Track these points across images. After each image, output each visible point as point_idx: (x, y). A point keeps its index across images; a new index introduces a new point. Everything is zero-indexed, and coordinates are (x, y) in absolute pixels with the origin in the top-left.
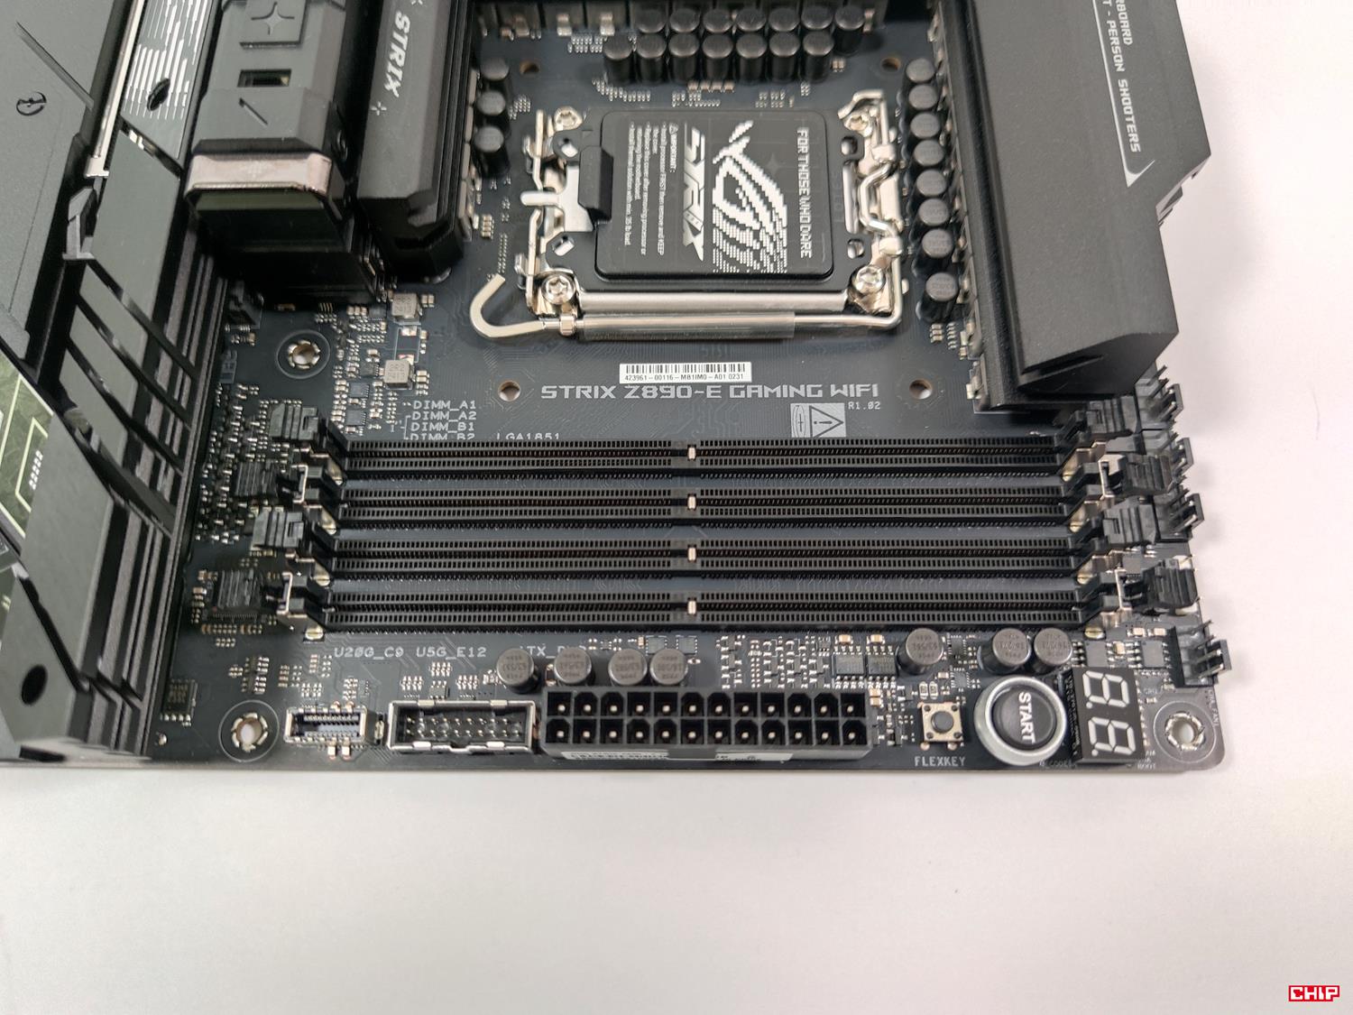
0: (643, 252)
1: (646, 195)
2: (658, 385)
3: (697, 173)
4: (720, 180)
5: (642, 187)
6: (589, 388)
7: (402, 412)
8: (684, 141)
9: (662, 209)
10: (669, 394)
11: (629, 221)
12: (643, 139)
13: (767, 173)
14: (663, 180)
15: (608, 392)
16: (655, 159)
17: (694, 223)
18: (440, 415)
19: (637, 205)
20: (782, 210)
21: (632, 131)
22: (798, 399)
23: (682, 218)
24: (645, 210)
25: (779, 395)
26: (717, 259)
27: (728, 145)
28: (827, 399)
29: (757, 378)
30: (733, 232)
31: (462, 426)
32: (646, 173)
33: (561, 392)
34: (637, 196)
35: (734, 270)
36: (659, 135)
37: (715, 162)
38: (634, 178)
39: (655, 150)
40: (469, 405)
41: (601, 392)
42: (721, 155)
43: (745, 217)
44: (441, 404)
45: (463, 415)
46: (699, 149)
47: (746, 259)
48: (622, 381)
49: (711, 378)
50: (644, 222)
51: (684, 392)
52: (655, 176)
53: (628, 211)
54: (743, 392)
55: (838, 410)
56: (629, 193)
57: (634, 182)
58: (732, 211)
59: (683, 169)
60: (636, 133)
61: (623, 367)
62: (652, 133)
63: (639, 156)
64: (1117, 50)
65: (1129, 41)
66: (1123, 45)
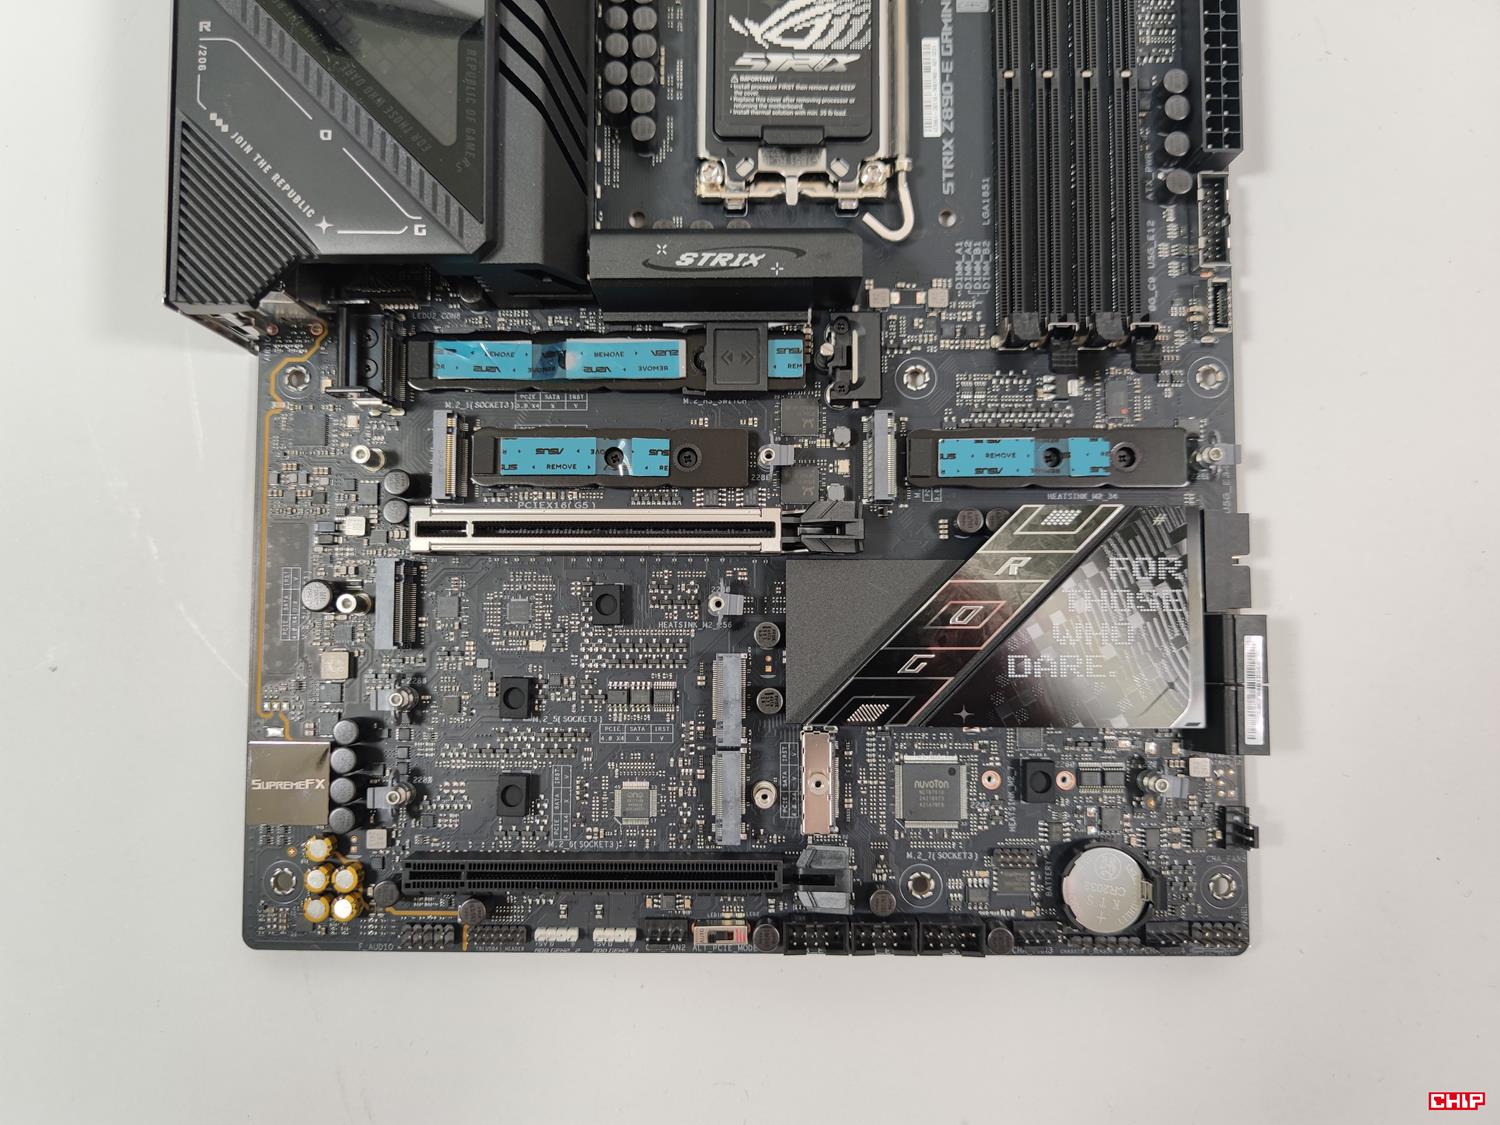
0: (852, 101)
1: (799, 100)
2: (942, 108)
3: (778, 60)
4: (785, 43)
5: (791, 103)
6: (944, 159)
7: (966, 297)
8: (747, 71)
9: (812, 88)
10: (950, 100)
11: (823, 113)
12: (744, 103)
14: (785, 87)
16: (763, 93)
17: (826, 63)
18: (968, 268)
19: (807, 106)
21: (735, 112)
23: (821, 72)
24: (814, 100)
25: (950, 20)
26: (859, 45)
27: (751, 36)
29: (936, 35)
31: (977, 251)
32: (778, 100)
33: (948, 179)
34: (801, 106)
35: (869, 32)
36: (740, 90)
37: (767, 46)
38: (782, 110)
39: (755, 93)
40: (959, 247)
41: (948, 149)
42: (760, 41)
43: (821, 24)
44: (959, 268)
45: (968, 251)
46: (755, 59)
47: (858, 24)
48: (938, 134)
49: (936, 69)
50: (824, 101)
51: (948, 88)
52: (781, 94)
53: (814, 113)
54: (948, 46)
56: (797, 113)
57: (787, 108)
58: (814, 34)
59: (774, 71)
60: (739, 109)
61: (926, 134)
62: (738, 96)
63: (761, 106)
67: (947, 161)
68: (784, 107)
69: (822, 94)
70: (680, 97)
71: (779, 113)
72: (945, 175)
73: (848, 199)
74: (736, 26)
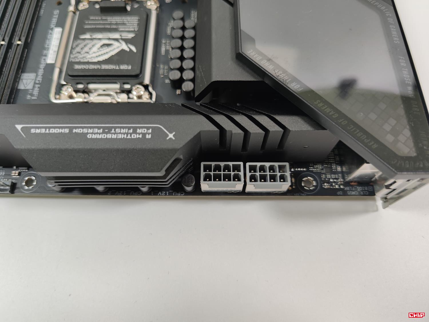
0: (87, 22)
1: (109, 22)
3: (117, 36)
4: (112, 42)
5: (113, 21)
9: (103, 27)
10: (48, 41)
11: (100, 18)
12: (133, 21)
13: (112, 56)
14: (115, 27)
15: (53, 26)
16: (124, 24)
17: (96, 35)
19: (106, 20)
21: (137, 18)
22: (37, 75)
24: (103, 22)
25: (40, 70)
27: (127, 44)
28: (35, 83)
29: (47, 64)
30: (90, 46)
33: (56, 15)
37: (120, 41)
38: (117, 19)
39: (128, 24)
42: (123, 43)
46: (127, 37)
48: (55, 29)
49: (51, 52)
50: (99, 22)
52: (117, 25)
53: (104, 18)
54: (43, 61)
55: (30, 87)
58: (98, 46)
61: (60, 28)
64: (85, 131)
65: (89, 136)
66: (87, 133)
74: (134, 49)
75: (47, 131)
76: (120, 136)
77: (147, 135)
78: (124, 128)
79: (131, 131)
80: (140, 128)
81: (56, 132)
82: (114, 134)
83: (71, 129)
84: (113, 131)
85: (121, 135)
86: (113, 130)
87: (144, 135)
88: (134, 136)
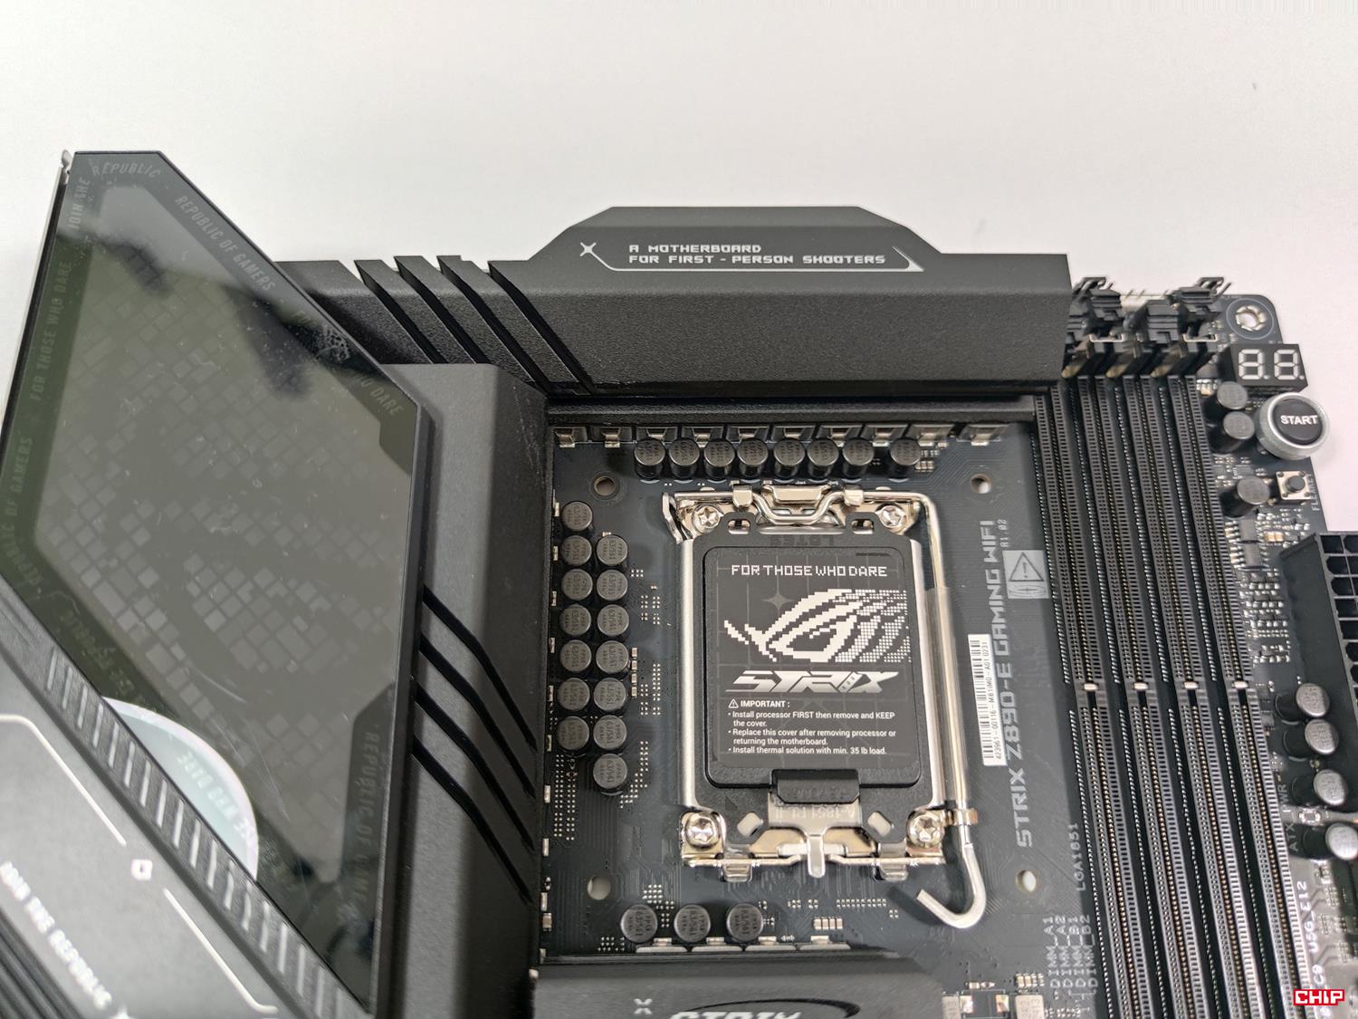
0: (892, 734)
1: (821, 733)
2: (1004, 726)
3: (791, 679)
4: (799, 655)
5: (810, 738)
6: (1015, 796)
7: (1066, 1003)
8: (749, 692)
9: (838, 716)
10: (1012, 715)
11: (855, 751)
12: (746, 737)
13: (789, 607)
14: (801, 714)
15: (1018, 776)
16: (773, 724)
17: (853, 682)
18: (1064, 956)
19: (833, 742)
20: (832, 594)
21: (736, 750)
22: (1003, 591)
23: (848, 694)
24: (840, 733)
25: (1001, 609)
26: (896, 658)
27: (754, 647)
28: (1000, 565)
29: (985, 629)
30: (862, 643)
31: (1073, 930)
32: (793, 733)
33: (1023, 826)
34: (824, 742)
35: (907, 641)
36: (741, 720)
37: (775, 660)
38: (799, 747)
39: (761, 724)
40: (1049, 924)
41: (1018, 783)
42: (765, 653)
43: (844, 630)
44: (1051, 956)
45: (1061, 931)
46: (758, 677)
47: (892, 630)
48: (1003, 762)
49: (990, 673)
50: (855, 734)
51: (1008, 699)
52: (797, 724)
53: (842, 751)
54: (1002, 643)
55: (1011, 557)
56: (819, 751)
57: (805, 746)
58: (836, 643)
59: (784, 693)
60: (740, 746)
61: (987, 762)
62: (739, 728)
63: (770, 741)
64: (768, 259)
65: (757, 248)
66: (762, 254)
67: (1019, 801)
68: (801, 742)
69: (852, 725)
70: (657, 712)
71: (795, 751)
72: (1018, 820)
73: (894, 866)
74: (733, 632)
75: (849, 258)
76: (693, 248)
77: (637, 251)
78: (688, 265)
79: (671, 259)
80: (653, 265)
81: (831, 258)
82: (705, 253)
83: (798, 263)
84: (709, 259)
85: (692, 251)
86: (709, 261)
87: (644, 251)
88: (664, 248)
